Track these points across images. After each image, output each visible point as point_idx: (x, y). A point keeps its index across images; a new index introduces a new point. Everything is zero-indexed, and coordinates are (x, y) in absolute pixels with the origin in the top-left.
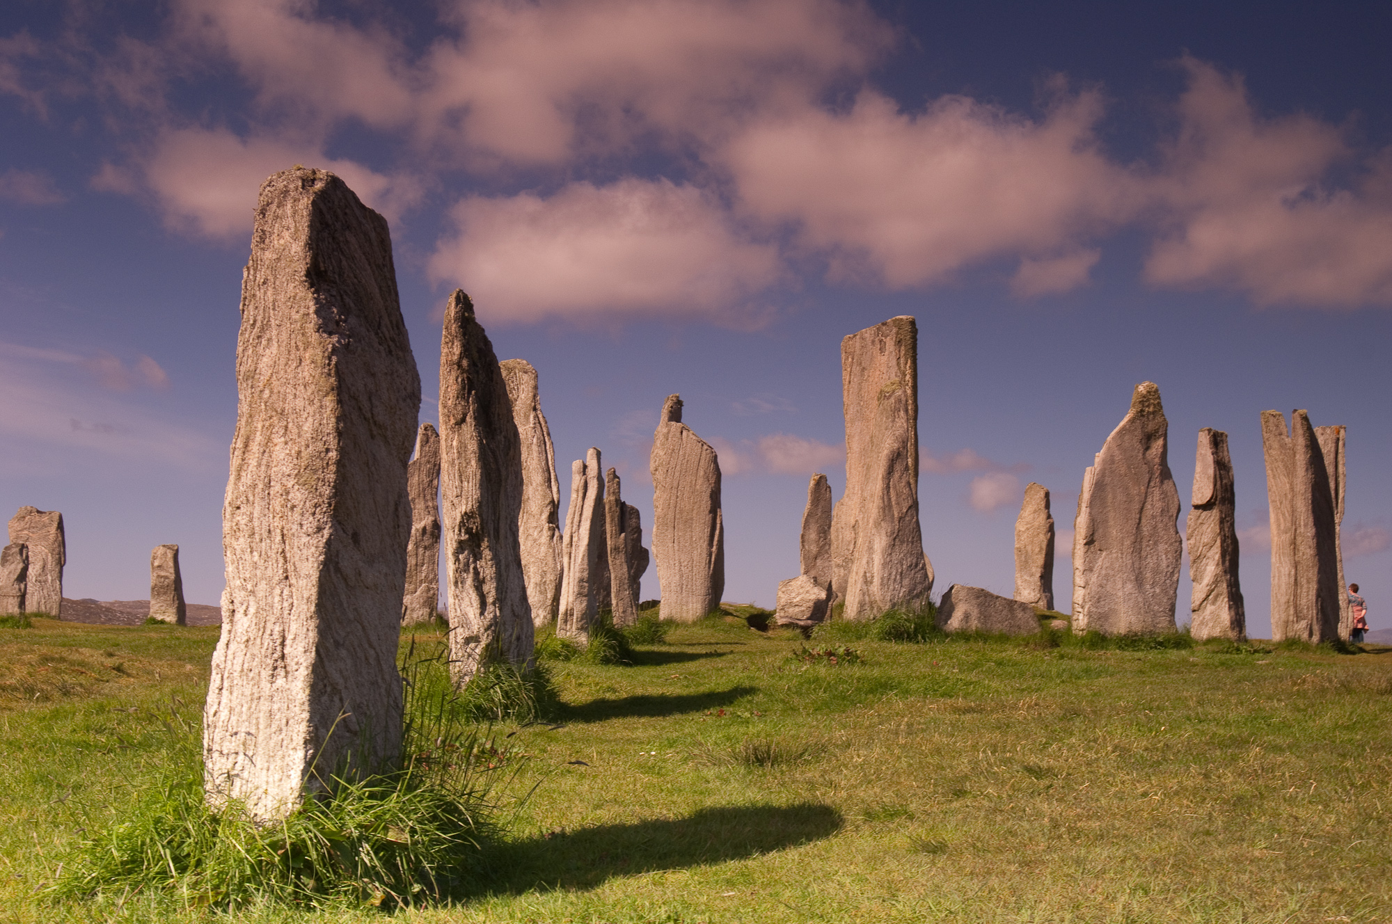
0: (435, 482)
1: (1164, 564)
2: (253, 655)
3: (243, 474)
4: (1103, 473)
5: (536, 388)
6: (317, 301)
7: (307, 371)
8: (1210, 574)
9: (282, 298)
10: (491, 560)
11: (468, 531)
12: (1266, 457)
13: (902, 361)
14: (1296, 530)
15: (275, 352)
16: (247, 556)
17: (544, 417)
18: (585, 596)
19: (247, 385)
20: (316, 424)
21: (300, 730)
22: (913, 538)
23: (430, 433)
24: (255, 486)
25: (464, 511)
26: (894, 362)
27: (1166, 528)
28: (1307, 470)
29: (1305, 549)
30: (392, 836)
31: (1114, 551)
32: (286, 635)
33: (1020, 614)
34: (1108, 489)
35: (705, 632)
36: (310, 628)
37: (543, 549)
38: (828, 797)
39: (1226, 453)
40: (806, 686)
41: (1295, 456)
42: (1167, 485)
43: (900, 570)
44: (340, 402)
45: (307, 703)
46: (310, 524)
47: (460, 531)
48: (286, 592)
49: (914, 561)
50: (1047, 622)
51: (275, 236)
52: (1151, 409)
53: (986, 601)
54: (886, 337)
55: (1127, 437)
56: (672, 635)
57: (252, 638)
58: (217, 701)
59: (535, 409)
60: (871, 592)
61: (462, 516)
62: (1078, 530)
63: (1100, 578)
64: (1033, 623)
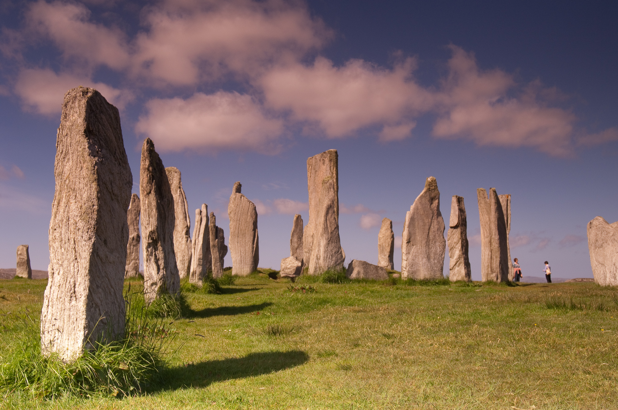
0: (138, 218)
1: (438, 251)
2: (62, 292)
3: (58, 215)
4: (414, 214)
5: (180, 179)
6: (89, 143)
7: (85, 172)
8: (457, 255)
9: (74, 141)
10: (162, 251)
11: (152, 239)
12: (479, 207)
13: (332, 168)
14: (491, 237)
15: (71, 164)
16: (59, 250)
17: (183, 191)
18: (201, 265)
19: (59, 178)
20: (89, 194)
21: (82, 323)
22: (337, 241)
23: (135, 198)
24: (63, 220)
25: (150, 230)
26: (329, 168)
27: (439, 236)
28: (495, 212)
29: (495, 244)
30: (121, 367)
31: (418, 245)
32: (76, 283)
33: (380, 272)
34: (416, 220)
35: (251, 280)
36: (86, 280)
37: (183, 246)
38: (302, 348)
39: (463, 206)
40: (293, 302)
41: (491, 207)
42: (439, 219)
43: (331, 254)
44: (98, 185)
45: (85, 312)
46: (86, 236)
47: (149, 238)
48: (76, 265)
49: (337, 250)
50: (390, 275)
51: (71, 116)
52: (433, 188)
53: (366, 266)
54: (325, 158)
55: (423, 199)
56: (237, 281)
57: (61, 284)
58: (46, 311)
59: (180, 188)
60: (319, 263)
61: (150, 233)
62: (404, 237)
63: (413, 257)
64: (386, 275)
